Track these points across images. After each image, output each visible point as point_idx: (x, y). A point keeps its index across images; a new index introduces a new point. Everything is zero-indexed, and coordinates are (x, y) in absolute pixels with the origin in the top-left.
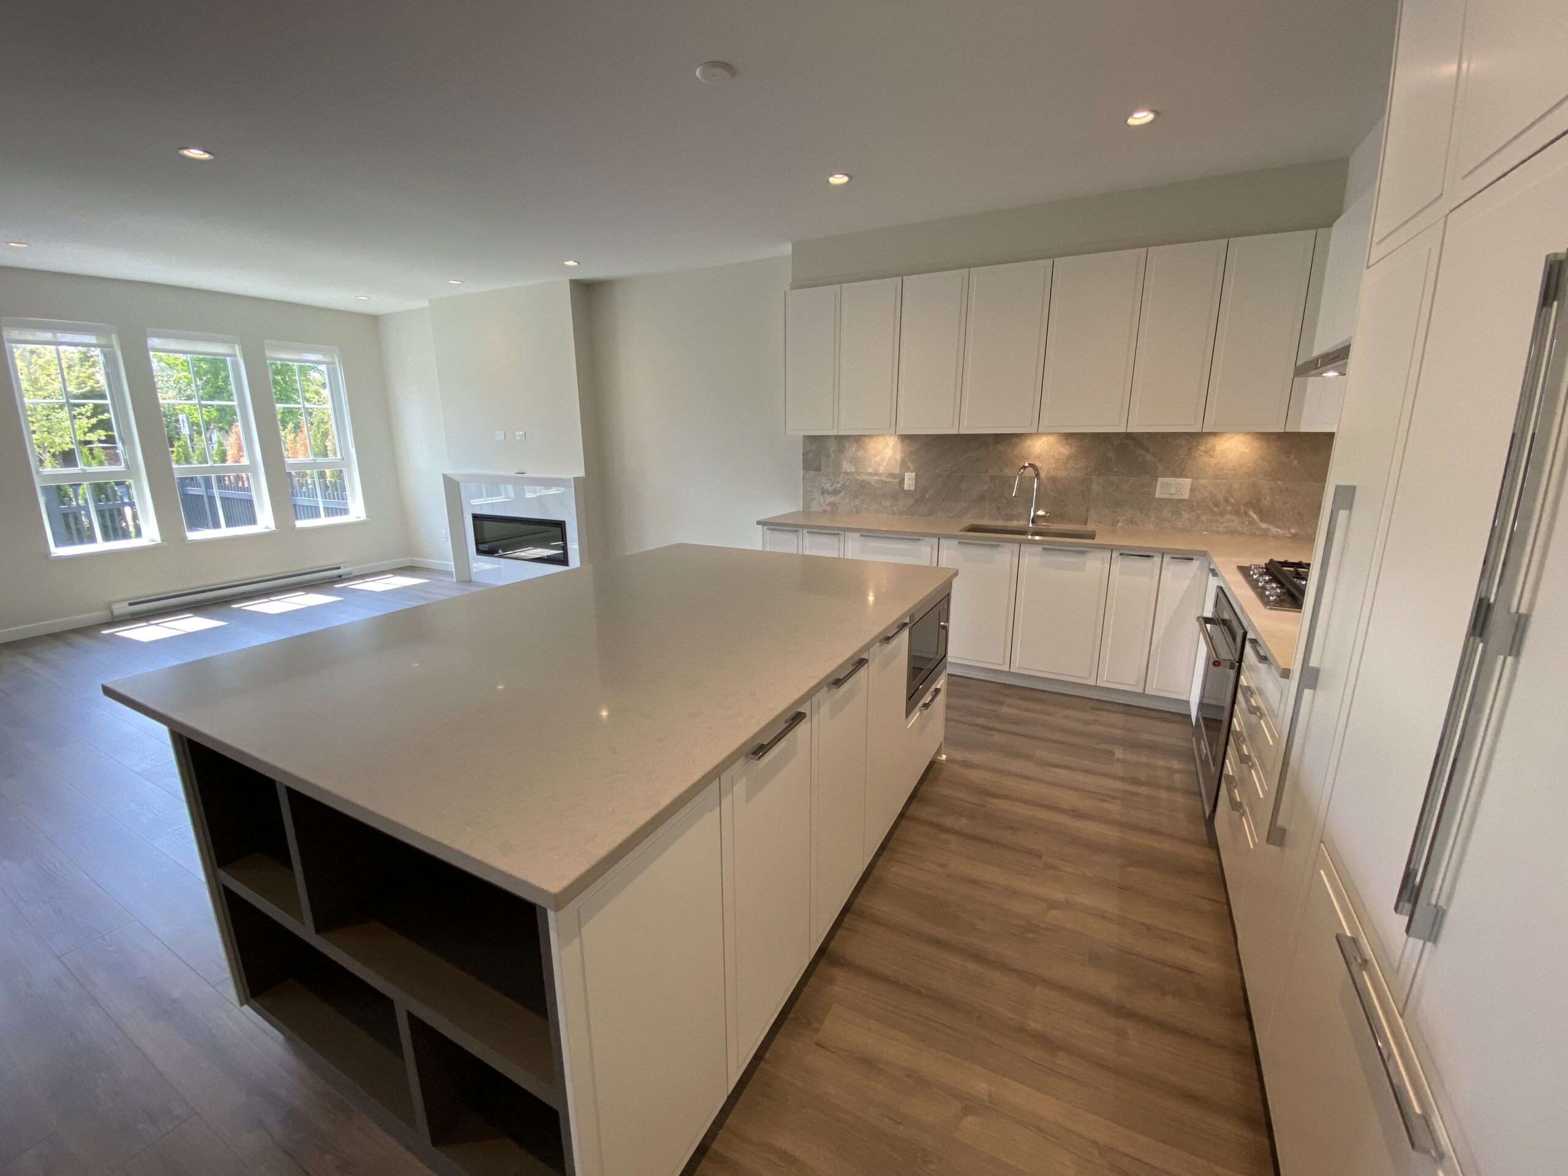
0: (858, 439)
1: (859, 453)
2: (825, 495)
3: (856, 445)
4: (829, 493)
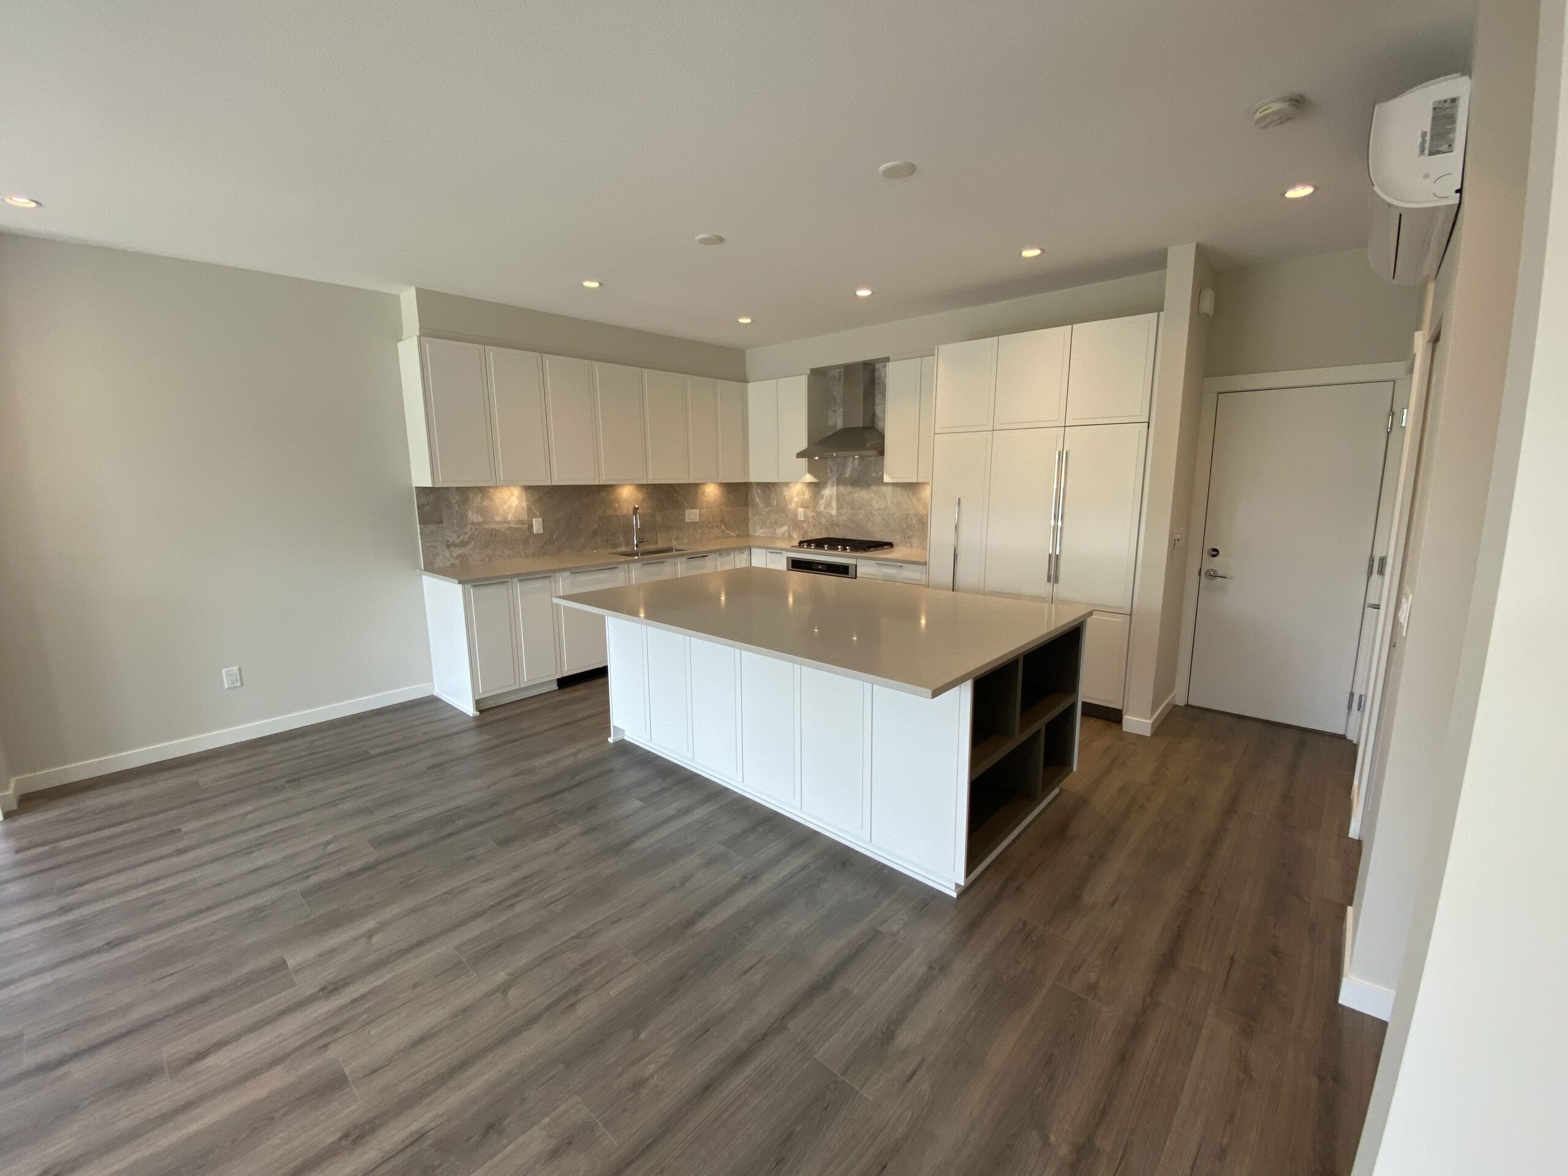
0: (482, 490)
1: (485, 503)
2: (452, 548)
3: (481, 495)
4: (455, 546)
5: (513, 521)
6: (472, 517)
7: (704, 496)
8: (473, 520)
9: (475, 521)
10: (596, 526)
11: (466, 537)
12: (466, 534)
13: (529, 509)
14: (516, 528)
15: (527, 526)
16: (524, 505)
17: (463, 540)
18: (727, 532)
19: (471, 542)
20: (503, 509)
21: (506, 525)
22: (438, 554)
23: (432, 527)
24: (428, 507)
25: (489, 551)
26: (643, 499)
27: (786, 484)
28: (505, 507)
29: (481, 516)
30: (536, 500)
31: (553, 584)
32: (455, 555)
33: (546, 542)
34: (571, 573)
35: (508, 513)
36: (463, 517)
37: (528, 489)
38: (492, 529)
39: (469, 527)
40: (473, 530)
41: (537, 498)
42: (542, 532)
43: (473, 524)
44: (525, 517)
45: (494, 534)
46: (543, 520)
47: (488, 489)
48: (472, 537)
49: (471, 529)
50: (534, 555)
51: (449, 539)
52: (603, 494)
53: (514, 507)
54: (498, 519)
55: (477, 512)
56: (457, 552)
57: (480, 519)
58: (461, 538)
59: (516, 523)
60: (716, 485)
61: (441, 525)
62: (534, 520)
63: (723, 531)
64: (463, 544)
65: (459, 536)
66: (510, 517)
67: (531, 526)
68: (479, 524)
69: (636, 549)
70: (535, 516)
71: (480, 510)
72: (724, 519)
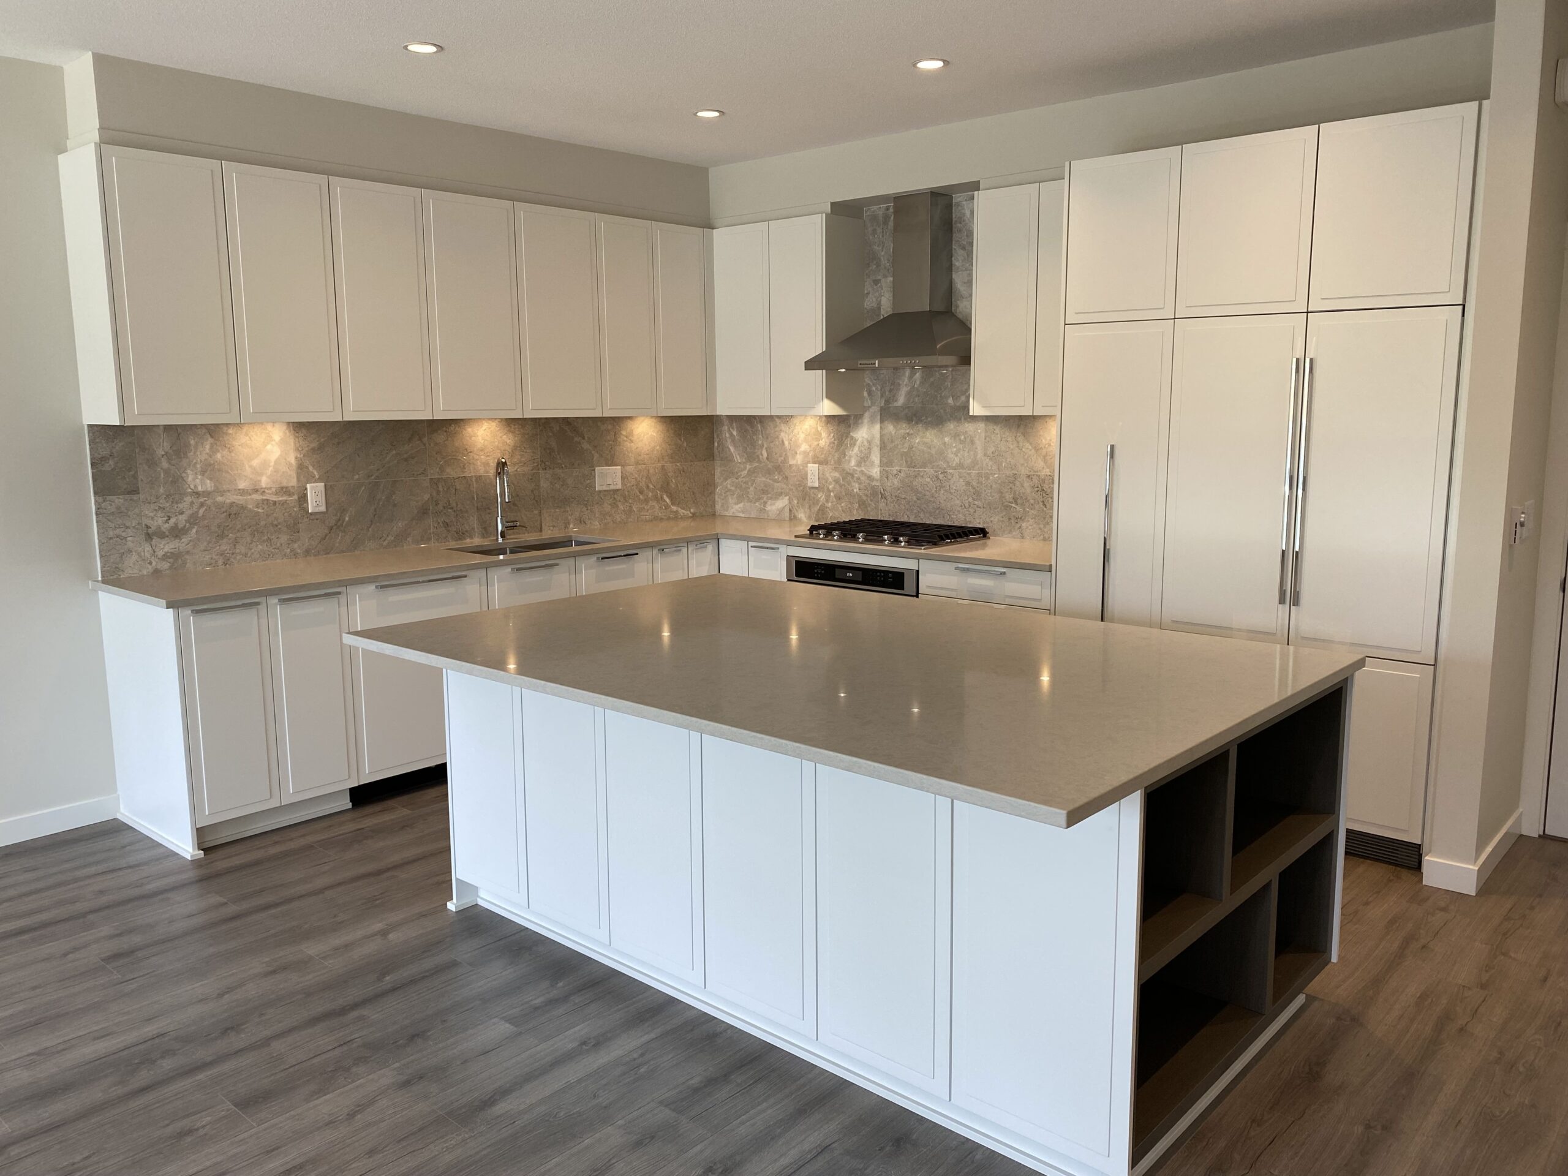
0: (214, 431)
1: (219, 456)
2: (155, 540)
3: (210, 440)
4: (162, 535)
5: (268, 489)
6: (195, 481)
7: (632, 441)
8: (195, 486)
9: (200, 489)
10: (427, 497)
11: (182, 518)
12: (182, 513)
13: (301, 467)
14: (275, 503)
15: (296, 497)
16: (292, 458)
17: (176, 524)
18: (674, 508)
19: (190, 529)
20: (251, 467)
21: (257, 497)
22: (130, 551)
23: (119, 500)
24: (111, 462)
25: (225, 546)
26: (515, 448)
27: (786, 419)
28: (255, 463)
29: (211, 479)
30: (313, 449)
31: (344, 609)
32: (160, 553)
33: (331, 528)
34: (377, 587)
35: (261, 474)
36: (176, 481)
37: (299, 427)
38: (232, 504)
39: (188, 499)
40: (195, 507)
41: (315, 445)
42: (323, 509)
43: (197, 494)
44: (293, 482)
45: (234, 513)
46: (325, 485)
47: (225, 429)
48: (193, 520)
49: (192, 503)
50: (307, 552)
51: (149, 522)
52: (440, 438)
53: (272, 464)
54: (242, 485)
55: (203, 473)
56: (167, 546)
57: (209, 485)
58: (173, 520)
59: (276, 494)
60: (653, 420)
61: (135, 497)
62: (308, 486)
63: (667, 507)
64: (177, 533)
65: (169, 518)
66: (264, 482)
67: (303, 498)
68: (207, 494)
69: (500, 540)
70: (311, 479)
71: (210, 469)
72: (668, 484)
